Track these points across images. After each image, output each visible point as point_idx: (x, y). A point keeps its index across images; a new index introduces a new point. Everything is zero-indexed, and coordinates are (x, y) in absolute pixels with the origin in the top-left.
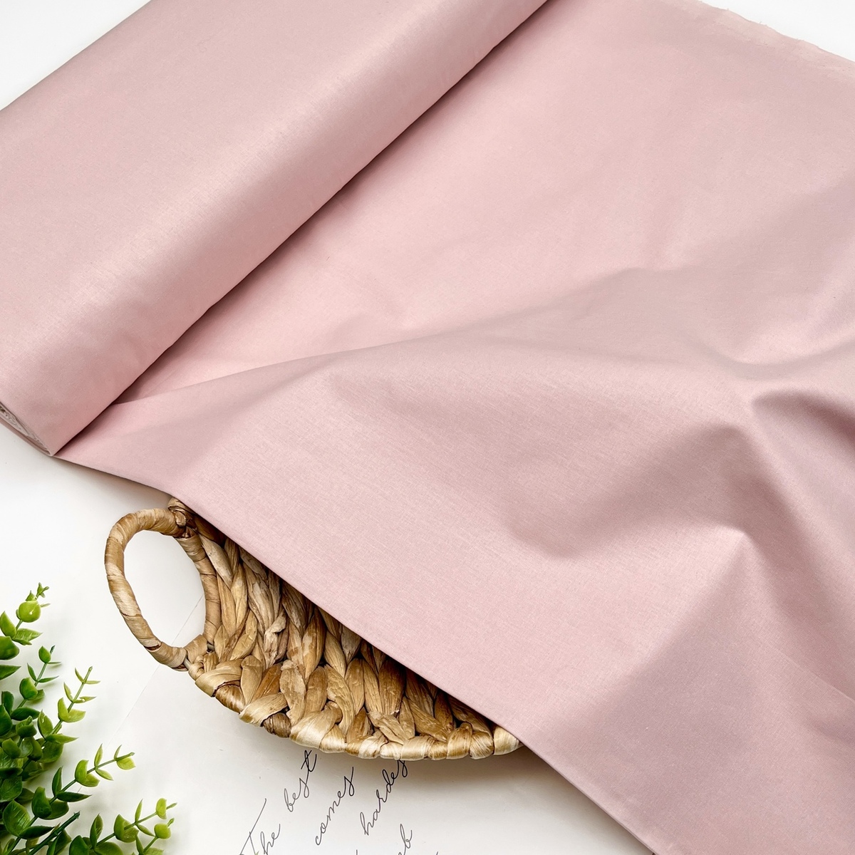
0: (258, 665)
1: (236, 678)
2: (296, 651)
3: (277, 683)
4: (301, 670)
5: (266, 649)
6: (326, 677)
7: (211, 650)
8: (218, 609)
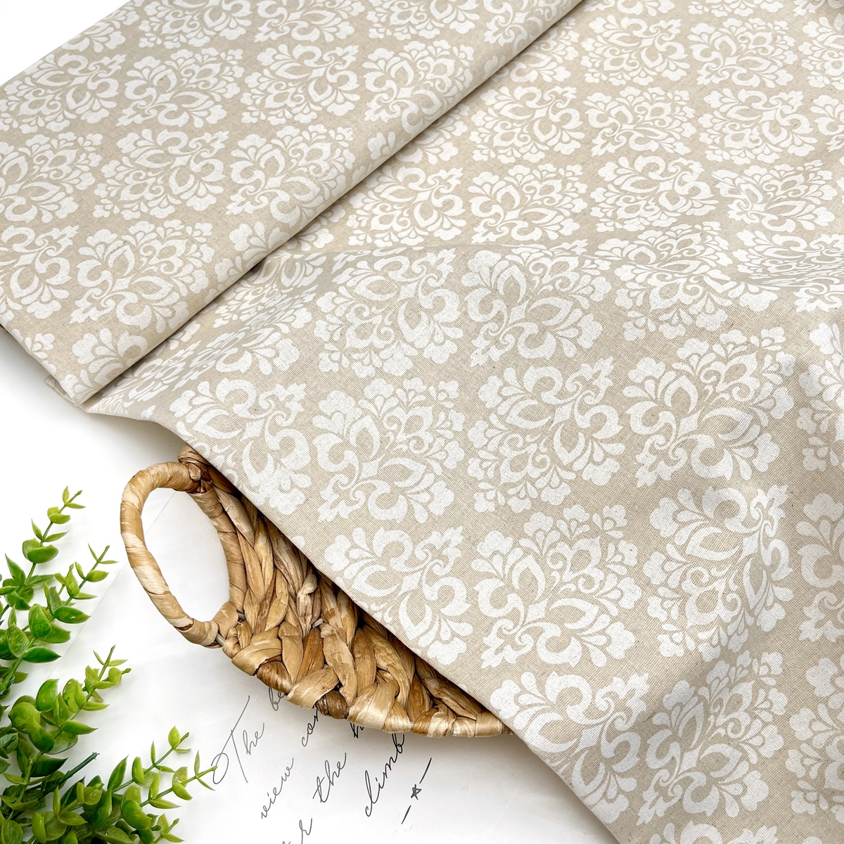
0: (297, 634)
1: (278, 653)
2: (333, 614)
3: (321, 654)
4: (341, 634)
5: (300, 613)
7: (242, 619)
8: (243, 570)
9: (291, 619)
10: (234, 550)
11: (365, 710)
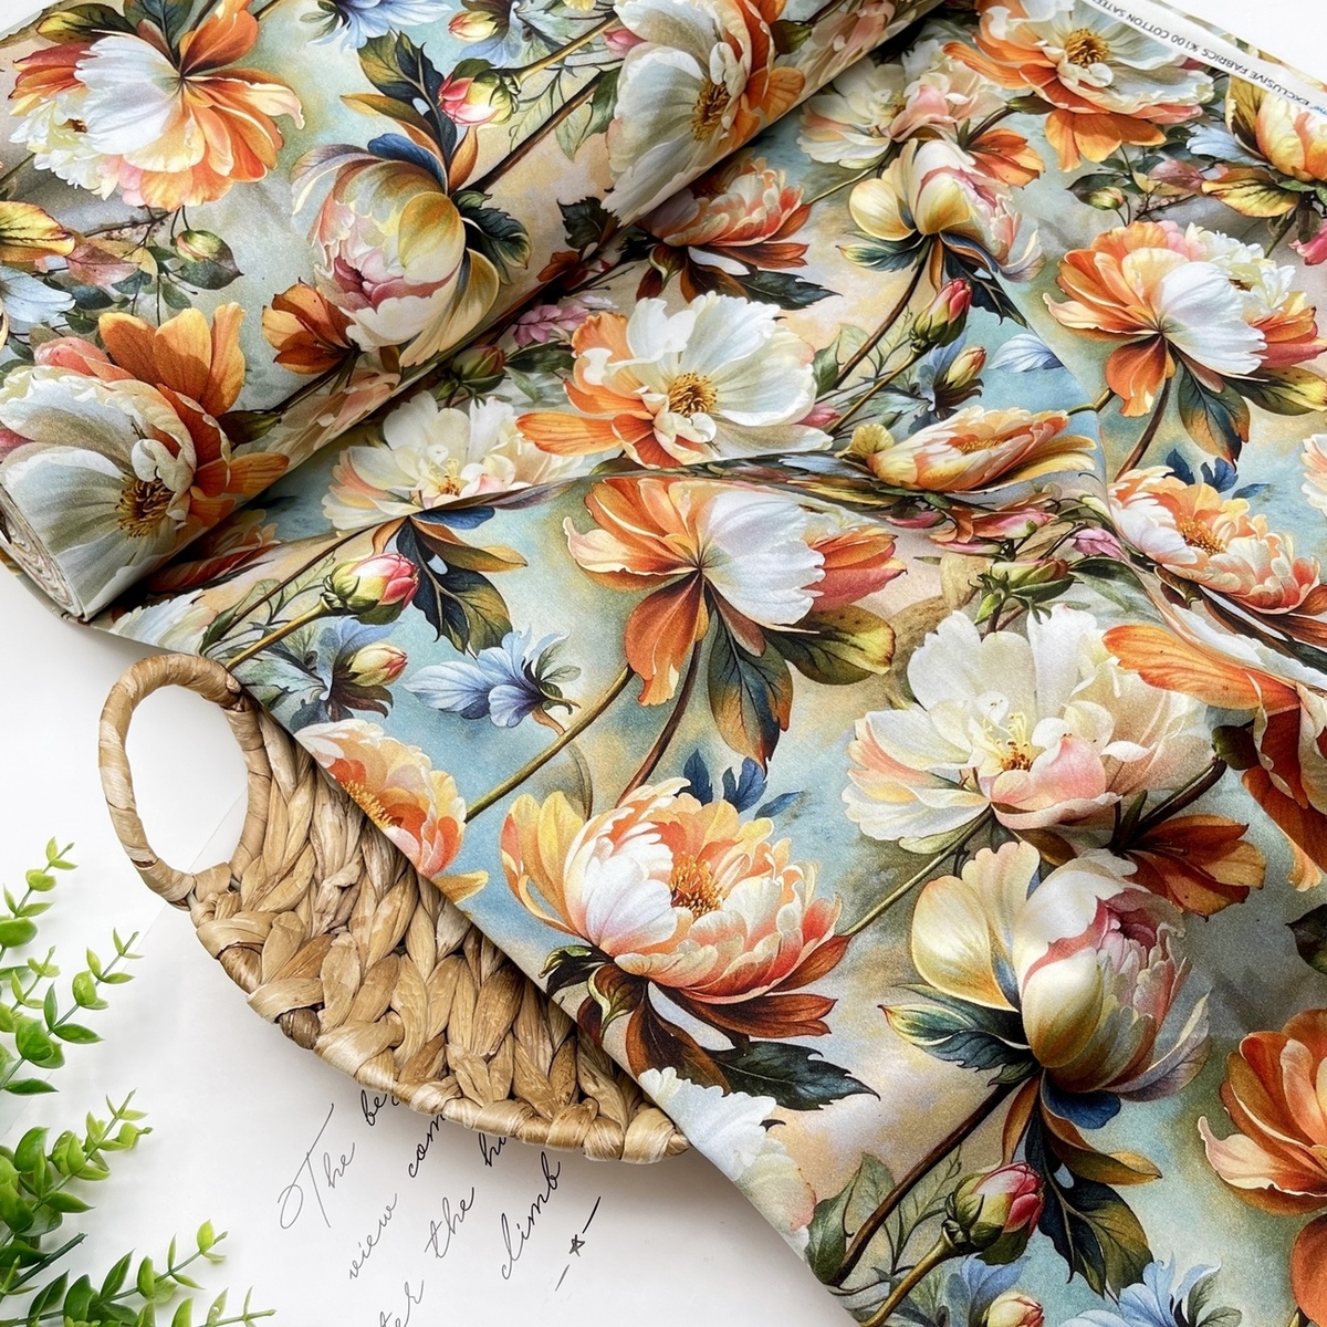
0: (298, 929)
1: (257, 940)
2: (363, 922)
3: (318, 963)
4: (362, 952)
5: (317, 907)
6: (397, 973)
7: (233, 888)
8: (262, 829)
9: (302, 911)
10: (260, 799)
11: (338, 1044)
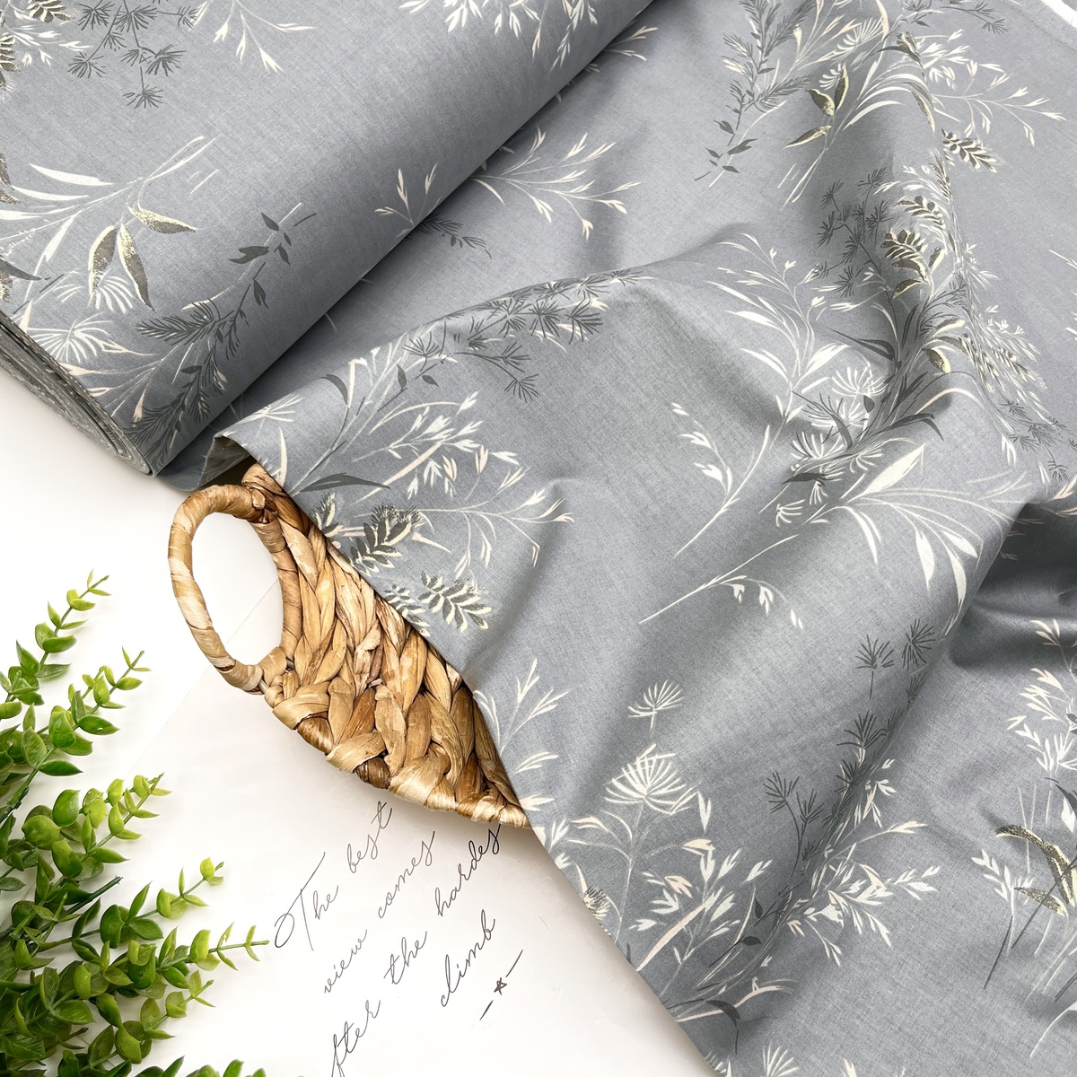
0: (348, 692)
1: (324, 710)
2: (393, 676)
3: (371, 716)
4: (398, 699)
5: (356, 670)
6: (429, 712)
7: (290, 668)
8: (299, 614)
9: (345, 675)
10: (292, 590)
11: (408, 782)
